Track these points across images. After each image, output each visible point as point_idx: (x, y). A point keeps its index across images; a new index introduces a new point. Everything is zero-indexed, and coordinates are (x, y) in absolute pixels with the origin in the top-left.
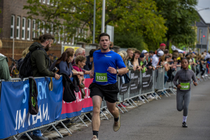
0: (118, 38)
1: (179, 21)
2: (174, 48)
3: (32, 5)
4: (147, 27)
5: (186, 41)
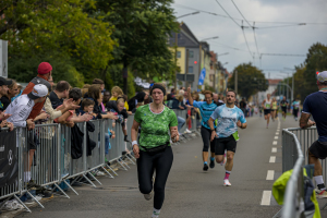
2: (139, 81)
4: (77, 40)
5: (156, 66)
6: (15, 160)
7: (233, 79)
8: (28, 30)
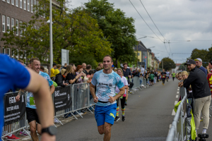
0: (74, 59)
1: (123, 45)
3: (8, 37)
4: (96, 49)
6: (71, 98)
7: (161, 64)
8: (77, 46)
